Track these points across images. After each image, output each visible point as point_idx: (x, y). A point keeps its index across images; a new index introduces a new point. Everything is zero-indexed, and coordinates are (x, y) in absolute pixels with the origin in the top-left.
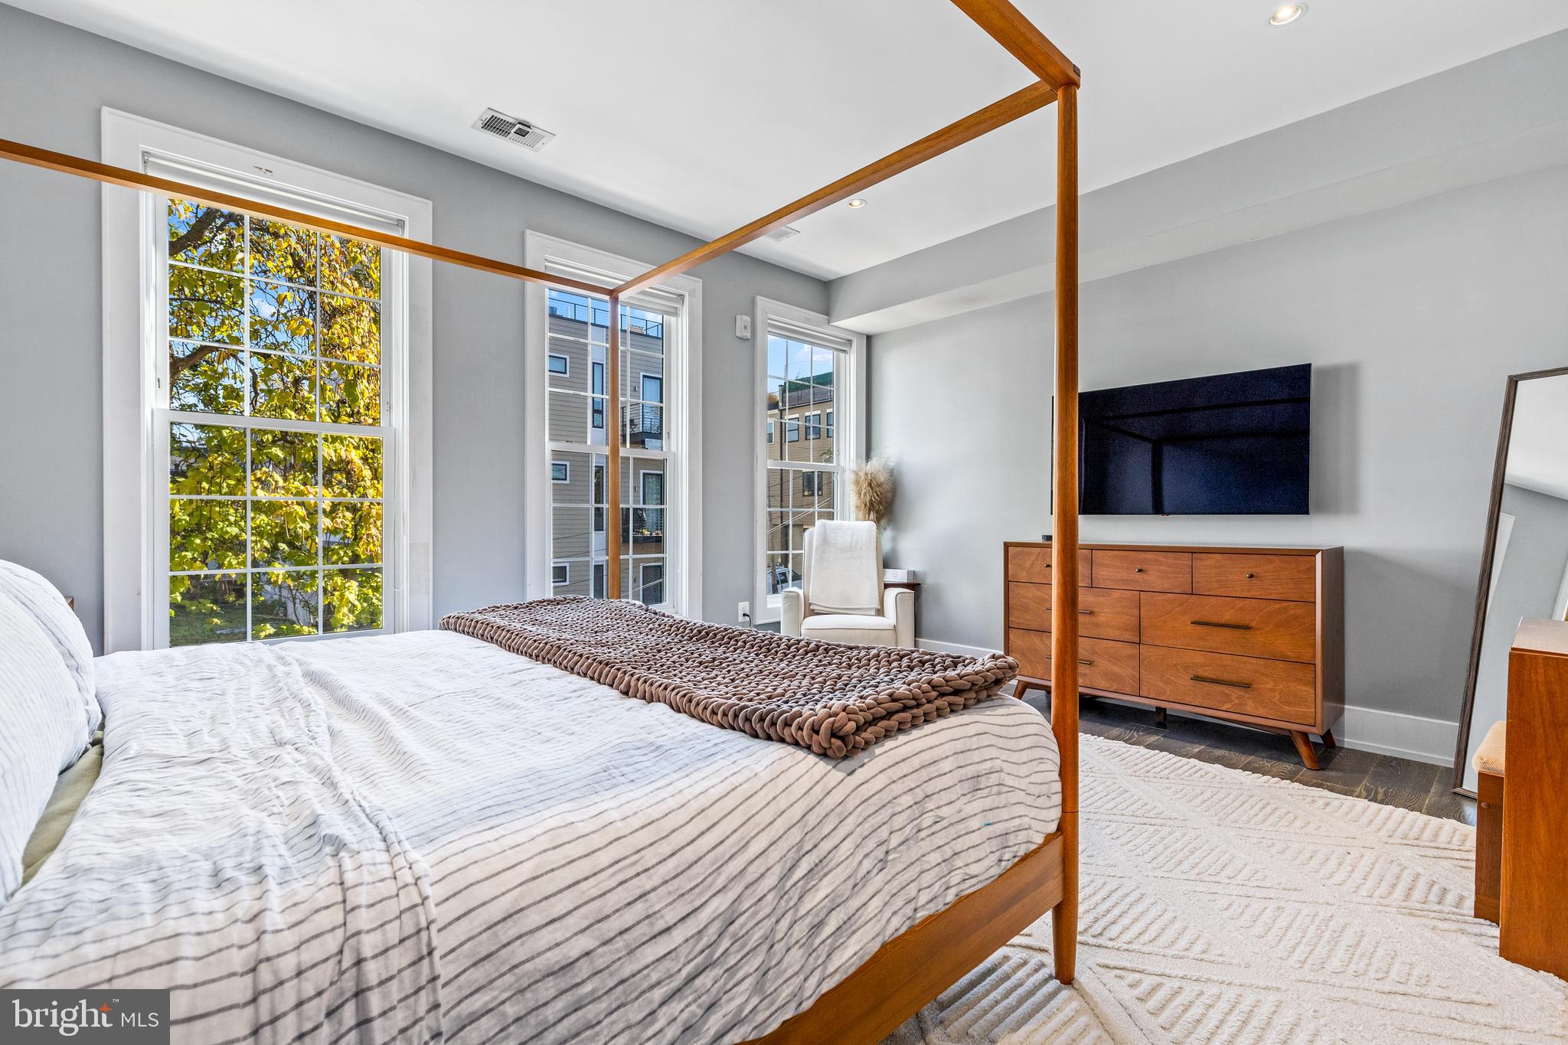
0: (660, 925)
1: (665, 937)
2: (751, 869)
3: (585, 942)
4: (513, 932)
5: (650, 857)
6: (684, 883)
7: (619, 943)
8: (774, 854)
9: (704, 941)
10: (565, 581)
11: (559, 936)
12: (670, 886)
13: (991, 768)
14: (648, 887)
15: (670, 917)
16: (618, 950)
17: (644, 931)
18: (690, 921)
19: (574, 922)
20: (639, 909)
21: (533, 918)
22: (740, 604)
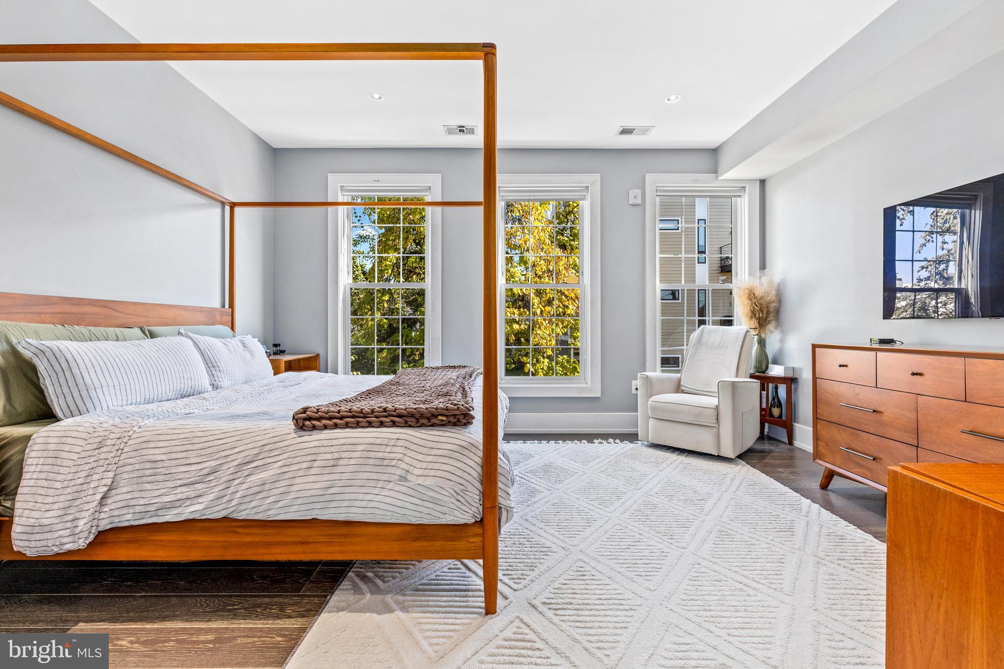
0: (189, 462)
1: (189, 466)
2: (231, 457)
3: (163, 457)
4: (145, 446)
5: (196, 440)
6: (204, 452)
7: (174, 462)
8: (242, 454)
9: (201, 473)
10: (678, 367)
11: (156, 452)
12: (198, 452)
13: (395, 457)
14: (190, 449)
15: (192, 461)
16: (172, 464)
17: (183, 461)
18: (200, 465)
19: (163, 451)
20: (184, 455)
21: (153, 445)
22: (633, 381)
